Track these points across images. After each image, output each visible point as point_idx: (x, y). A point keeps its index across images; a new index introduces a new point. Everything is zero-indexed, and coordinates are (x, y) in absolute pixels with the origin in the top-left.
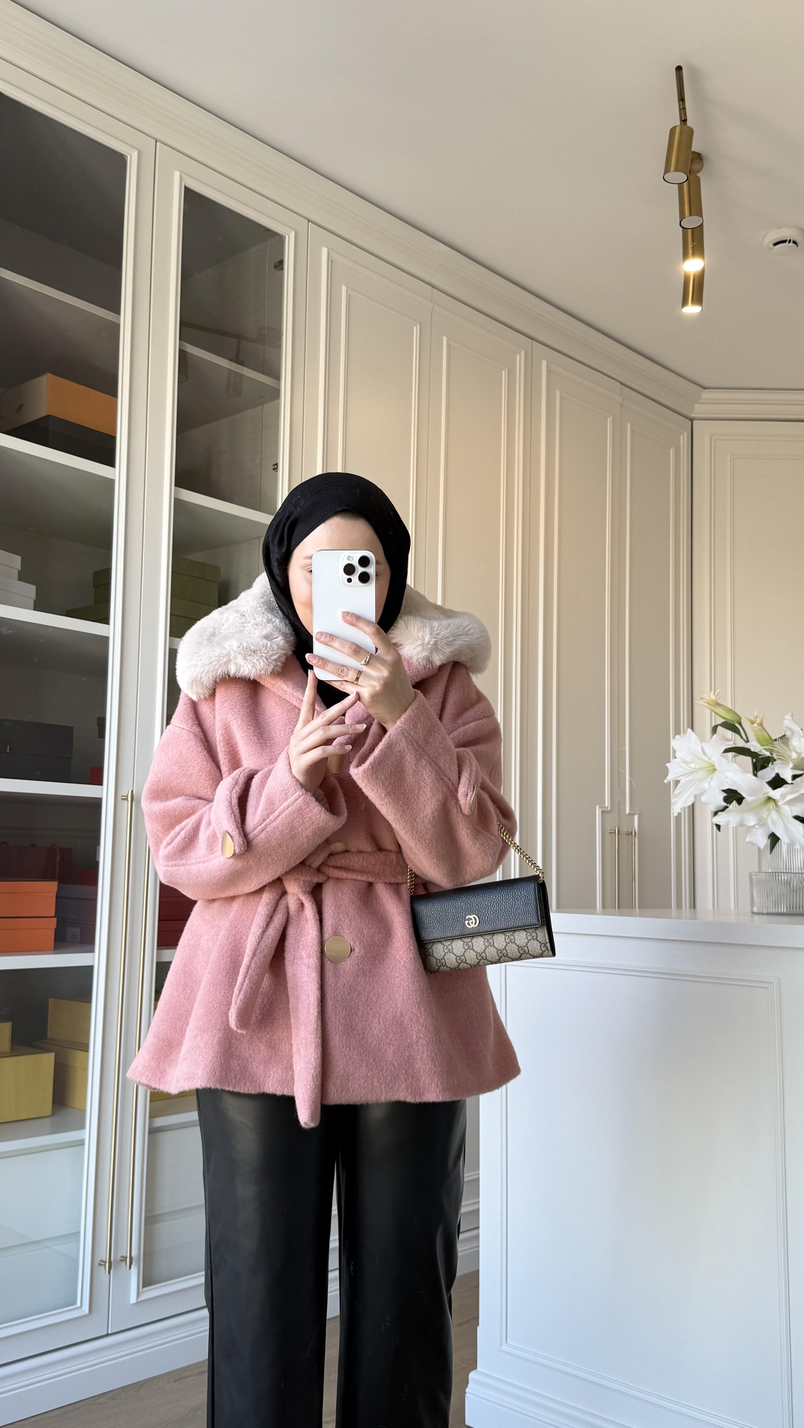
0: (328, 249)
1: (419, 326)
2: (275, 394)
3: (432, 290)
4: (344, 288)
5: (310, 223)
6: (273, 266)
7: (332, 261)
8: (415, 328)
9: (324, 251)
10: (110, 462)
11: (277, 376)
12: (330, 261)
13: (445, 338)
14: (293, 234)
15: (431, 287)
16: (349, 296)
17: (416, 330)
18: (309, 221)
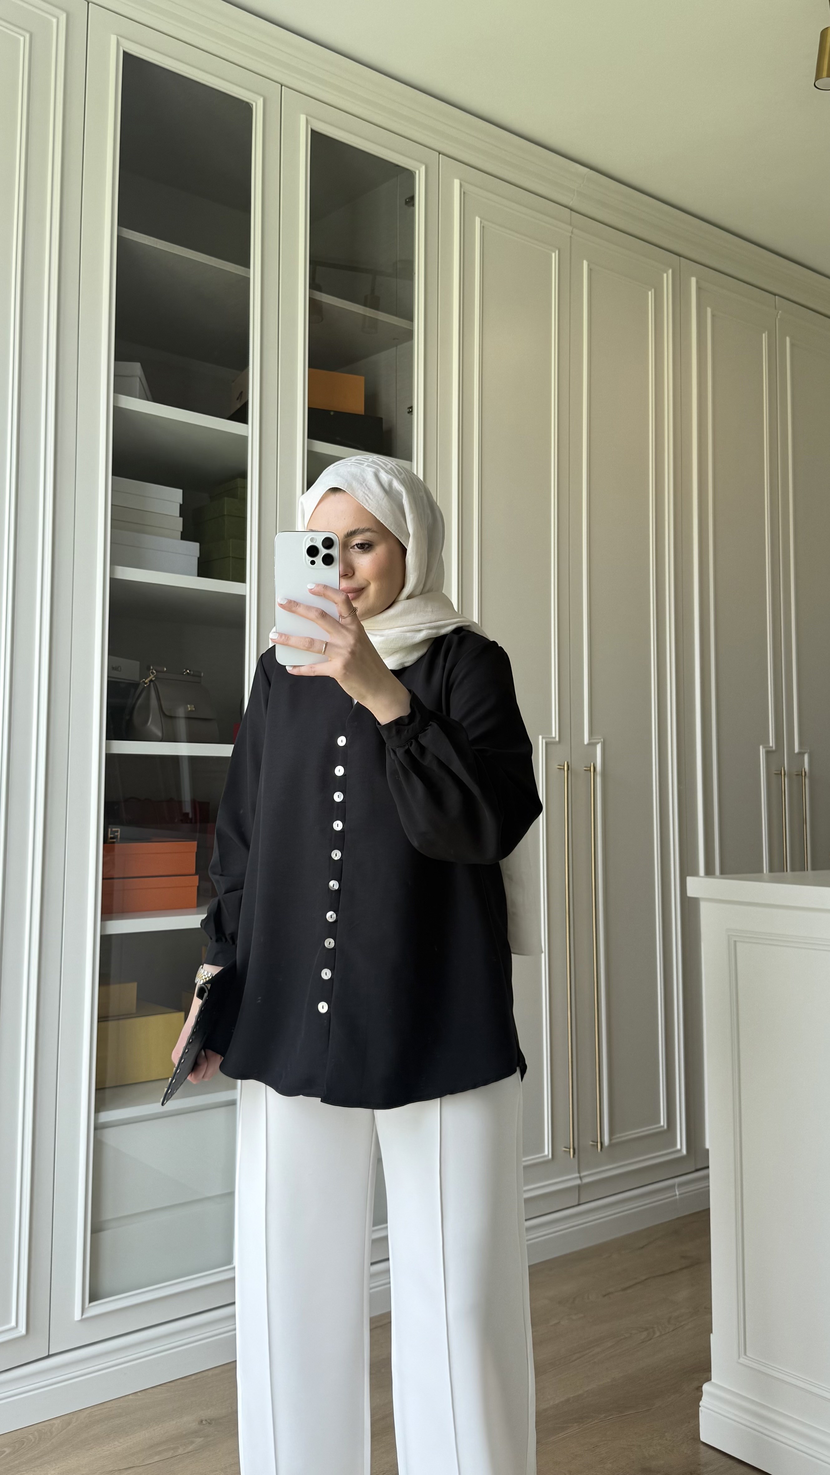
0: (461, 180)
1: (557, 252)
2: (408, 335)
3: (571, 213)
4: (478, 220)
5: (440, 156)
6: (404, 203)
7: (464, 193)
8: (553, 255)
9: (457, 183)
11: (410, 317)
12: (462, 193)
13: (585, 263)
14: (423, 169)
15: (569, 210)
16: (481, 226)
17: (554, 256)
18: (439, 154)
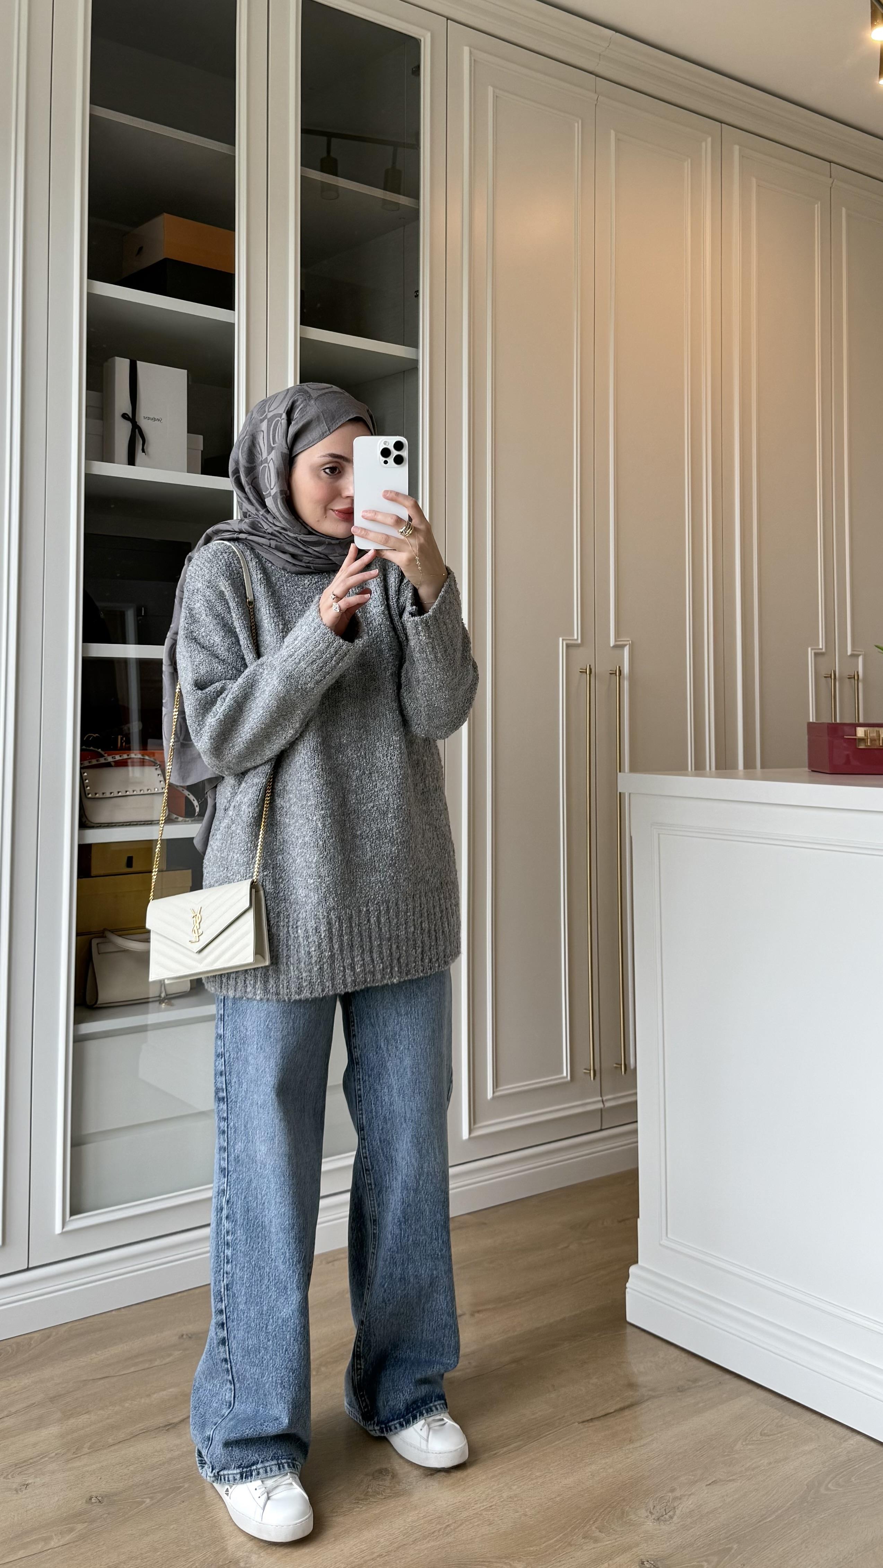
0: (470, 46)
1: (580, 122)
2: (414, 215)
3: (596, 79)
4: (490, 89)
5: (449, 21)
6: (411, 71)
7: (474, 60)
8: (576, 125)
9: (466, 50)
10: (228, 303)
11: (415, 194)
12: (473, 61)
13: (612, 132)
14: (429, 34)
15: (594, 77)
16: (497, 97)
17: (578, 127)
18: (448, 19)
